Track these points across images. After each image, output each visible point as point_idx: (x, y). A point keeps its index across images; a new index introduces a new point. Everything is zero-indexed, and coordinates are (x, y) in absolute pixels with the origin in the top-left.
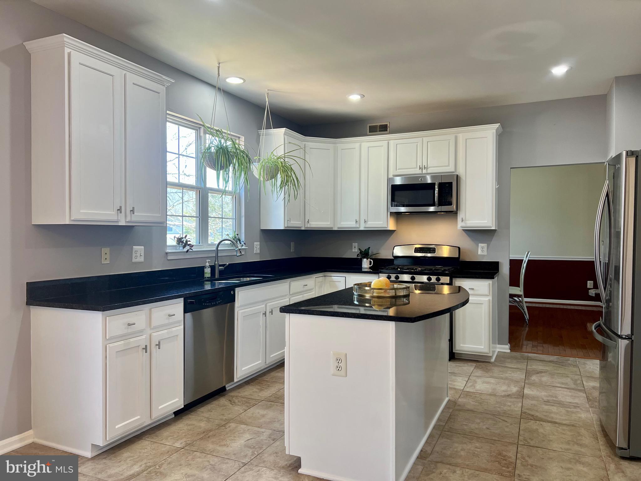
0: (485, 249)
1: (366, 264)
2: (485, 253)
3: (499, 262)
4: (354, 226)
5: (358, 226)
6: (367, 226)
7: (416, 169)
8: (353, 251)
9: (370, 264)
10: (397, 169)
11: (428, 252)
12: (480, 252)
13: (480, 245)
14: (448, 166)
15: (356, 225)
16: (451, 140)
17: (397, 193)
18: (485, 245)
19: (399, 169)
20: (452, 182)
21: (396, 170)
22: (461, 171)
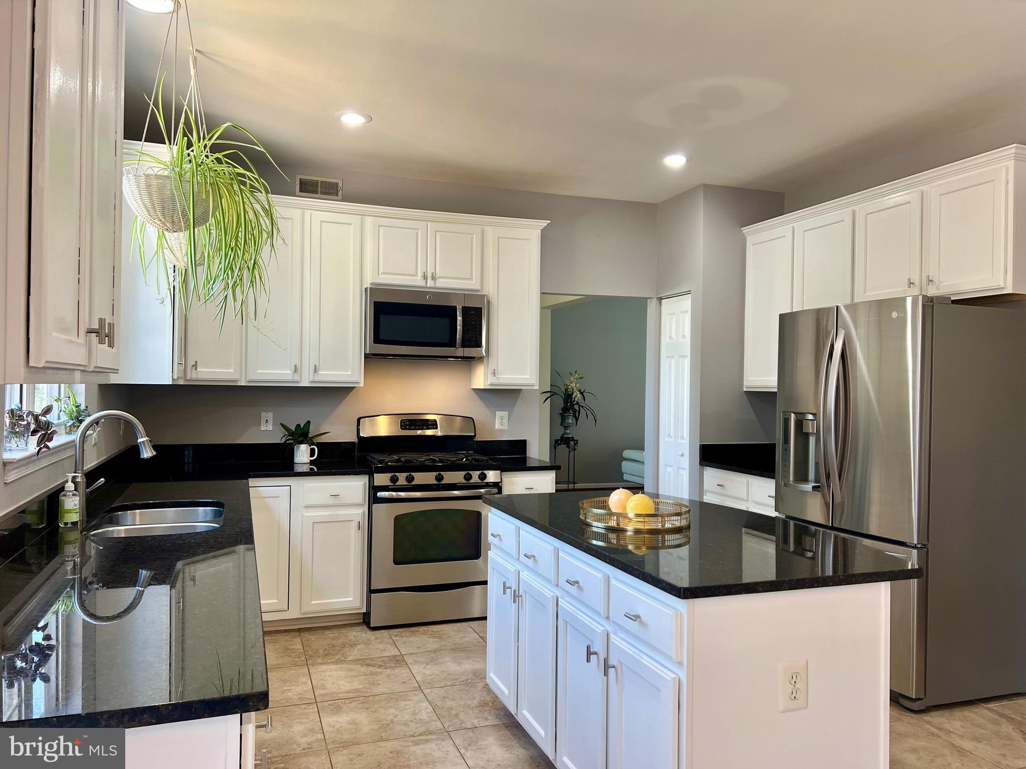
0: (506, 421)
1: (303, 455)
2: (506, 427)
3: (526, 440)
4: (290, 378)
5: (297, 378)
6: (317, 378)
7: (414, 278)
8: (263, 428)
9: (312, 455)
10: (380, 273)
11: (425, 427)
12: (497, 426)
13: (499, 414)
14: (471, 279)
15: (293, 377)
16: (474, 235)
17: (383, 319)
18: (505, 414)
19: (383, 273)
20: (481, 308)
21: (378, 275)
22: (490, 290)
